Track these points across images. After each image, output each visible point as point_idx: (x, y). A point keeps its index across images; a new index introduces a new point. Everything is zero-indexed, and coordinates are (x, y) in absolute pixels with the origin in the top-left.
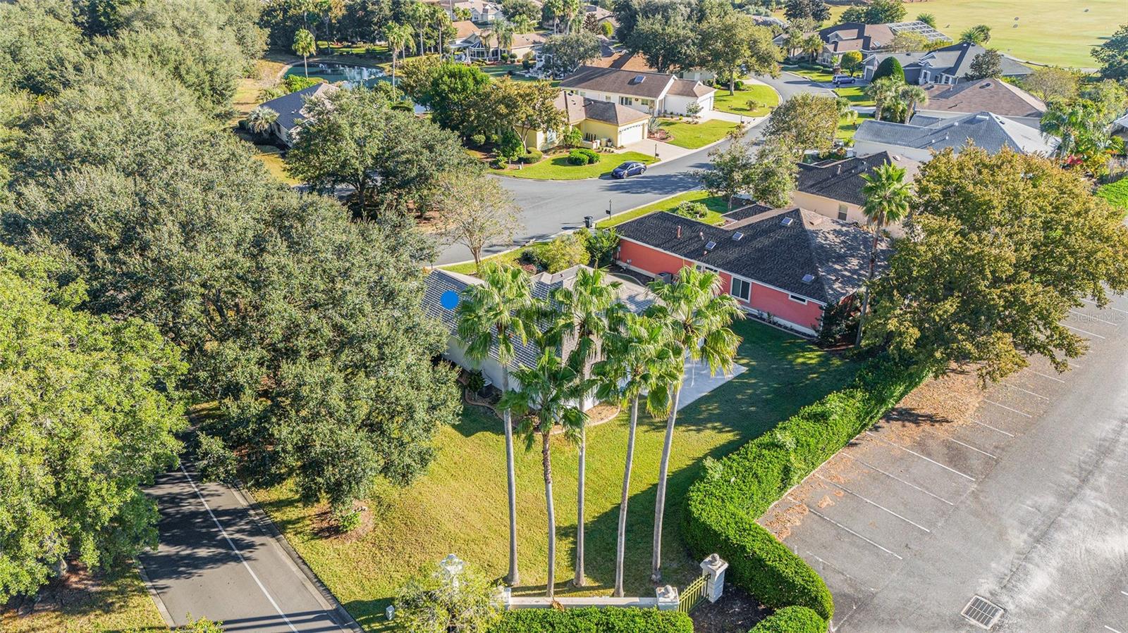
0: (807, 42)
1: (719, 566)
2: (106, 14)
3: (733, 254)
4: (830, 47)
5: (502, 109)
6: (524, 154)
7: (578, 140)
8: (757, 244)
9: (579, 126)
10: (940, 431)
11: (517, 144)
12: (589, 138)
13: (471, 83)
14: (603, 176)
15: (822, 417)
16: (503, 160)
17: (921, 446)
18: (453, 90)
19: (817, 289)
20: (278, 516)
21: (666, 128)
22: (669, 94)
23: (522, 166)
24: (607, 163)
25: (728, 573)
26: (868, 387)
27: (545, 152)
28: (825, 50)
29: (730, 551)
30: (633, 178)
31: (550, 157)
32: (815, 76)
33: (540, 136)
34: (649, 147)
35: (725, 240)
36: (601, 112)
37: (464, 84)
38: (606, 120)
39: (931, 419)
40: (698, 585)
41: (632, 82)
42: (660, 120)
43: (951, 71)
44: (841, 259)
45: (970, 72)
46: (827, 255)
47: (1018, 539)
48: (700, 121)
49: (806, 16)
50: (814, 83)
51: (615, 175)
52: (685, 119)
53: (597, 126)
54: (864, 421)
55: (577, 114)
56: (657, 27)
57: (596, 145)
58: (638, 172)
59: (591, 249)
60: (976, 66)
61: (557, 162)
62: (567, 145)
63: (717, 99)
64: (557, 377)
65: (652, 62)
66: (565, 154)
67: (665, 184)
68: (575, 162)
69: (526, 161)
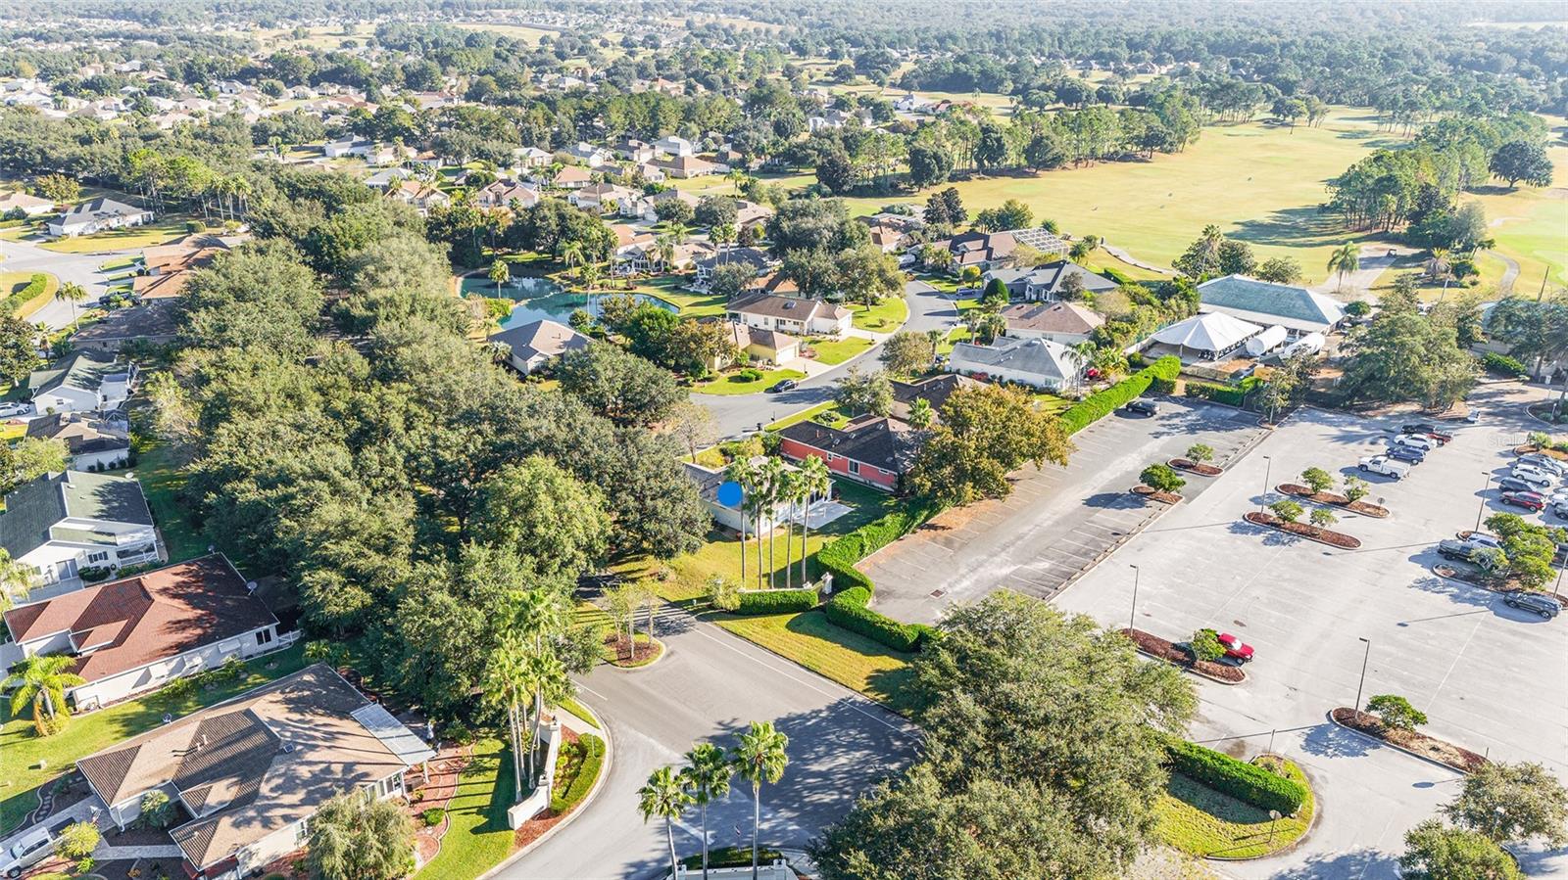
0: (937, 254)
1: (829, 577)
2: (330, 255)
3: (849, 446)
4: (958, 259)
5: (693, 345)
6: (706, 375)
7: (746, 361)
8: (862, 440)
9: (745, 350)
10: (945, 533)
11: (703, 368)
12: (753, 358)
13: (665, 324)
14: (768, 391)
15: (882, 524)
16: (691, 380)
17: (934, 540)
18: (651, 329)
19: (893, 466)
20: (635, 575)
21: (813, 346)
22: (816, 316)
23: (706, 384)
24: (770, 379)
25: (833, 581)
26: (906, 510)
27: (721, 371)
28: (953, 261)
29: (833, 572)
30: (789, 392)
31: (726, 375)
32: (943, 287)
33: (717, 361)
34: (799, 364)
35: (844, 437)
36: (761, 337)
37: (660, 325)
38: (767, 345)
39: (943, 528)
40: (820, 584)
41: (785, 307)
42: (809, 338)
43: (1048, 286)
44: (910, 448)
45: (1060, 290)
46: (902, 446)
47: (963, 570)
48: (840, 338)
49: (943, 220)
50: (941, 295)
51: (775, 390)
52: (829, 337)
53: (759, 350)
54: (906, 527)
55: (744, 341)
56: (803, 260)
57: (760, 364)
58: (793, 386)
59: (765, 445)
60: (1064, 284)
61: (732, 379)
62: (737, 365)
63: (856, 316)
64: (763, 497)
65: (801, 286)
66: (736, 373)
67: (813, 396)
68: (745, 380)
69: (709, 380)
